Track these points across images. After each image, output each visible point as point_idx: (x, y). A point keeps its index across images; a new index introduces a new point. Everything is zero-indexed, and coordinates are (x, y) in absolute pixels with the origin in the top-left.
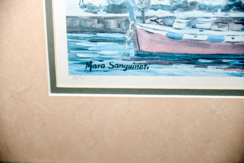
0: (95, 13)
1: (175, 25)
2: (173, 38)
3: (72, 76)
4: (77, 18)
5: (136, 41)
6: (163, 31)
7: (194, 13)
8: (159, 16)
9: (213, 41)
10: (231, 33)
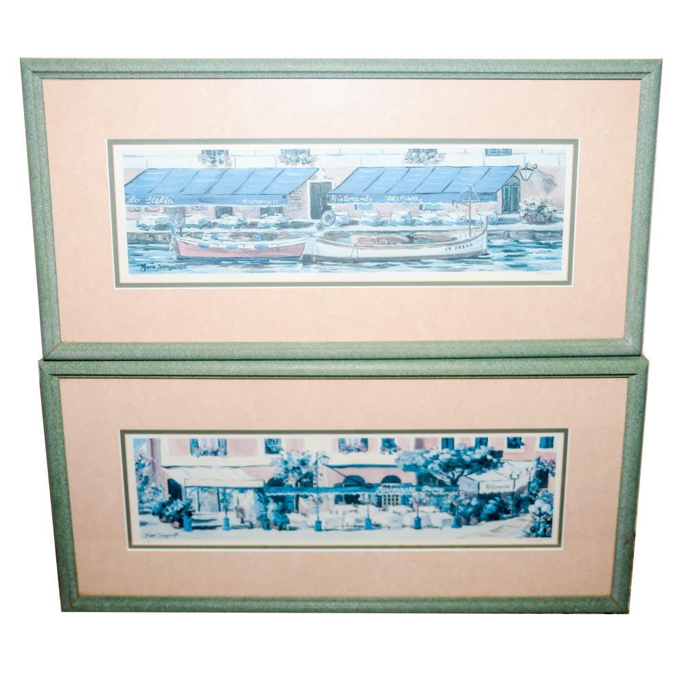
0: (147, 230)
1: (204, 238)
2: (202, 247)
3: (131, 275)
4: (134, 233)
5: (177, 249)
6: (196, 242)
7: (216, 230)
8: (192, 232)
9: (230, 248)
10: (242, 243)
